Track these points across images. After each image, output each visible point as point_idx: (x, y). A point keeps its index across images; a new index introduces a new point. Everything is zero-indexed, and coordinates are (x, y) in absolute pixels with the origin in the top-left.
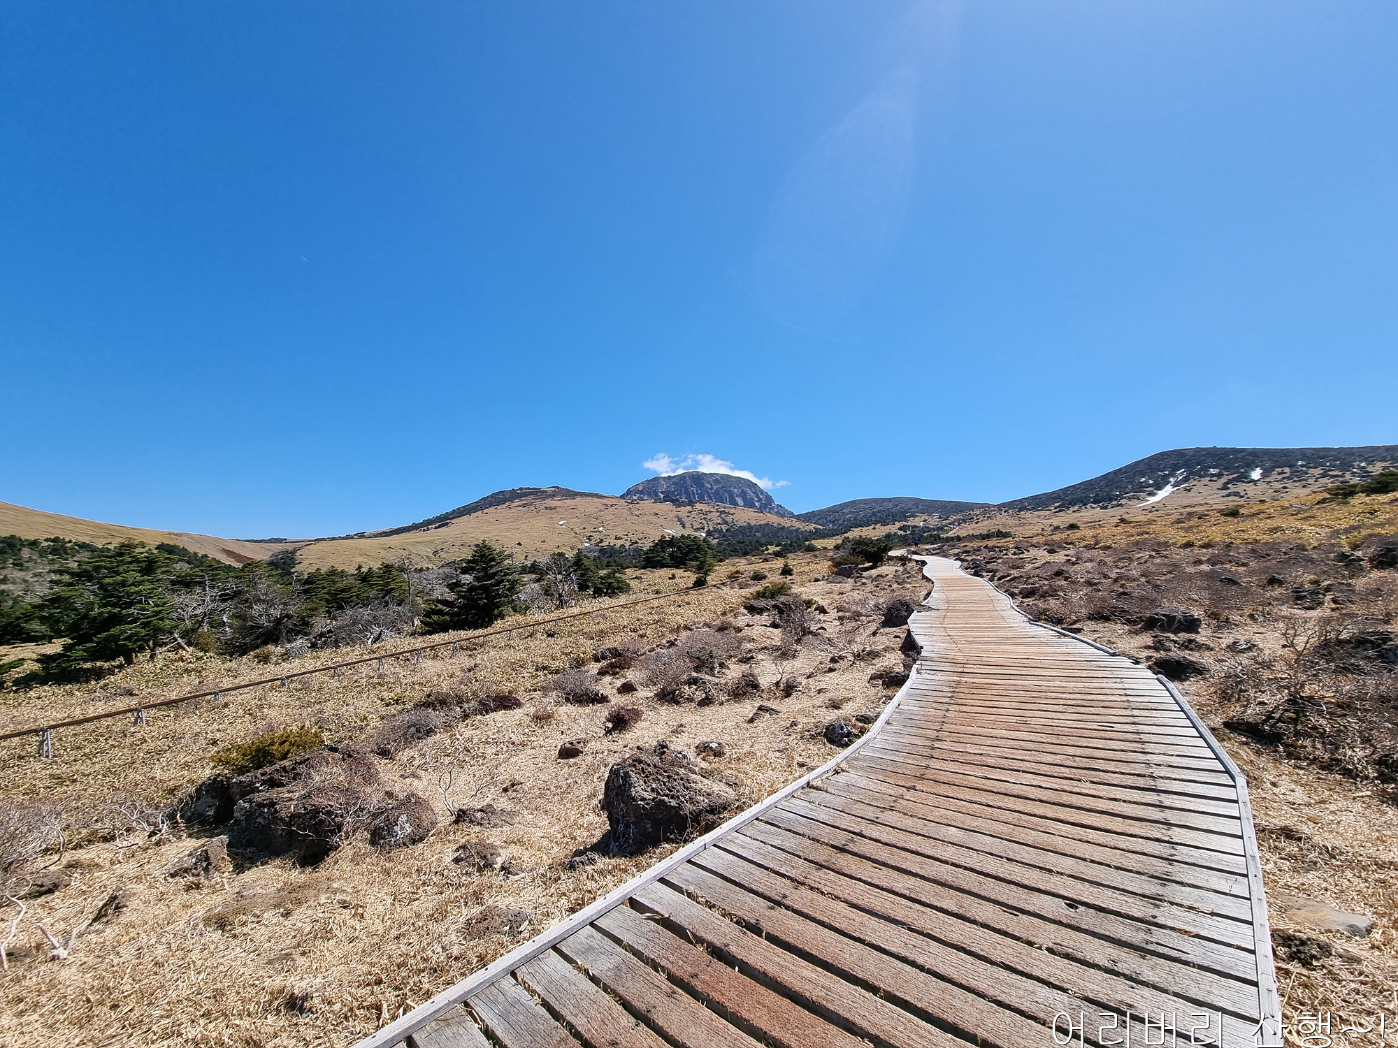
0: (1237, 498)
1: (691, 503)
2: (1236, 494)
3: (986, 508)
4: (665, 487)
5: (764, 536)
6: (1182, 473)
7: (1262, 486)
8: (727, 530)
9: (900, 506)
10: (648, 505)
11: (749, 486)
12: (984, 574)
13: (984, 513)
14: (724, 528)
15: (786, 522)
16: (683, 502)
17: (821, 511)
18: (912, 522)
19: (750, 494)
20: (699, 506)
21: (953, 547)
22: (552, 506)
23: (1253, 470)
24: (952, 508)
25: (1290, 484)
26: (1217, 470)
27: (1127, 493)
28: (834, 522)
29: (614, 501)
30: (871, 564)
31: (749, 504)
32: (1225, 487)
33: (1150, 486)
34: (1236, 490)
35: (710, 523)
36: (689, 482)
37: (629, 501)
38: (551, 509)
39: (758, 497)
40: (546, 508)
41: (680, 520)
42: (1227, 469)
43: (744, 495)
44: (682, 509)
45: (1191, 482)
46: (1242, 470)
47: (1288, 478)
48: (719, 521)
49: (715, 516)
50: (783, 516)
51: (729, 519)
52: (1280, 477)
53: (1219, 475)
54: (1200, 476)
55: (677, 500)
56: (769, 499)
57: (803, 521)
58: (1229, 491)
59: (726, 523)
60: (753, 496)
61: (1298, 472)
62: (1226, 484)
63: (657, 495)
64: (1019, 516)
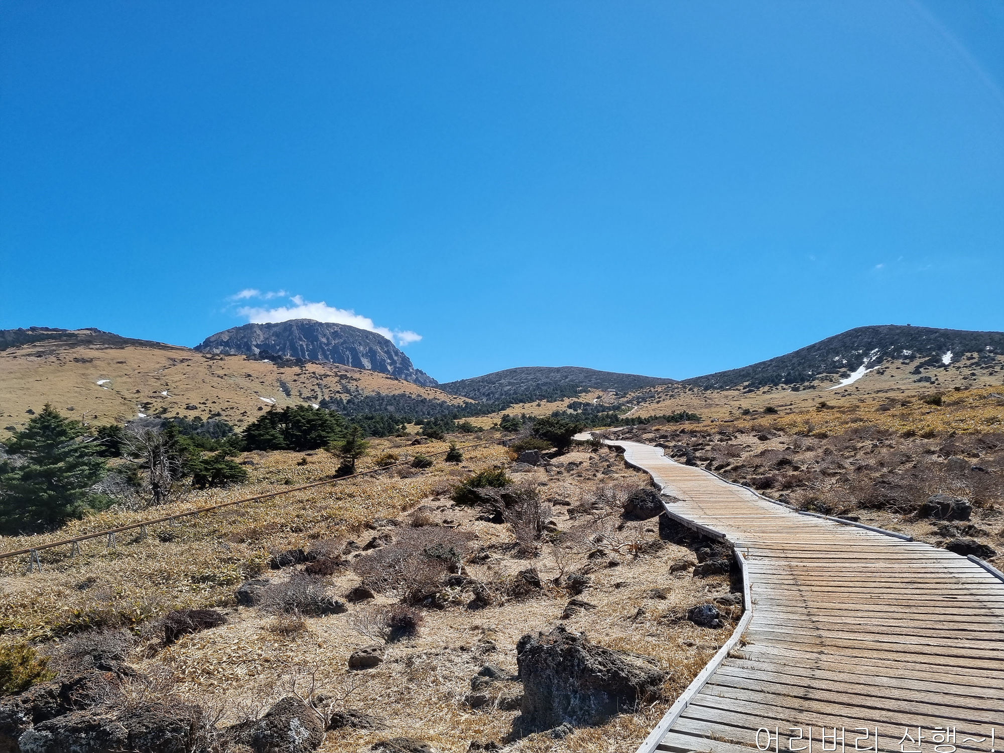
0: (927, 384)
1: (300, 363)
2: (927, 379)
3: (668, 384)
4: (262, 338)
5: (398, 410)
6: (876, 353)
7: (952, 371)
8: (349, 402)
9: (570, 377)
10: (236, 363)
11: (379, 343)
12: (699, 463)
13: (666, 391)
14: (345, 397)
15: (429, 394)
16: (287, 361)
17: (472, 381)
18: (584, 398)
19: (381, 353)
20: (310, 367)
21: (645, 431)
22: (85, 357)
23: (945, 353)
24: (630, 384)
25: (978, 371)
26: (910, 352)
27: (820, 373)
28: (488, 395)
29: (185, 355)
30: (555, 449)
31: (378, 367)
32: (917, 371)
33: (843, 366)
34: (927, 375)
35: (326, 391)
36: (296, 332)
37: (209, 356)
38: (84, 361)
39: (391, 358)
40: (76, 360)
41: (283, 385)
42: (920, 351)
43: (372, 355)
44: (286, 370)
45: (885, 364)
46: (934, 353)
47: (977, 364)
48: (339, 388)
49: (332, 382)
50: (423, 385)
51: (352, 386)
52: (968, 363)
53: (912, 358)
54: (893, 358)
55: (280, 357)
56: (406, 362)
57: (450, 393)
58: (921, 375)
59: (348, 391)
60: (385, 356)
61: (986, 357)
62: (918, 367)
63: (249, 349)
64: (705, 395)
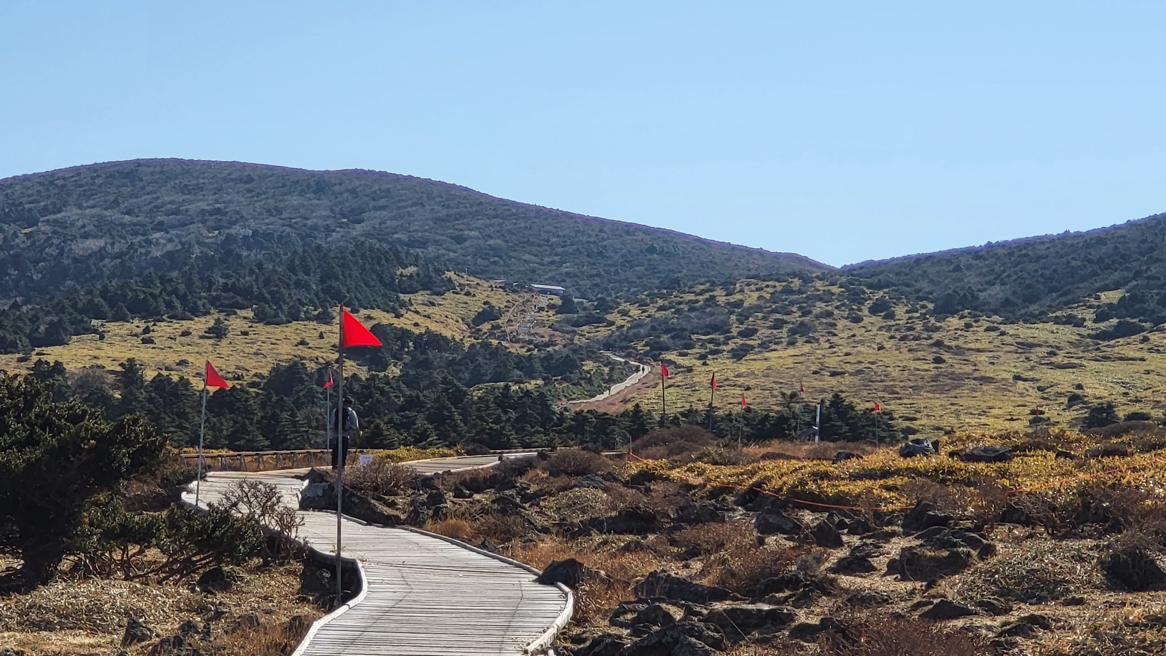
9: (372, 219)
13: (776, 308)
18: (421, 314)
64: (936, 336)
